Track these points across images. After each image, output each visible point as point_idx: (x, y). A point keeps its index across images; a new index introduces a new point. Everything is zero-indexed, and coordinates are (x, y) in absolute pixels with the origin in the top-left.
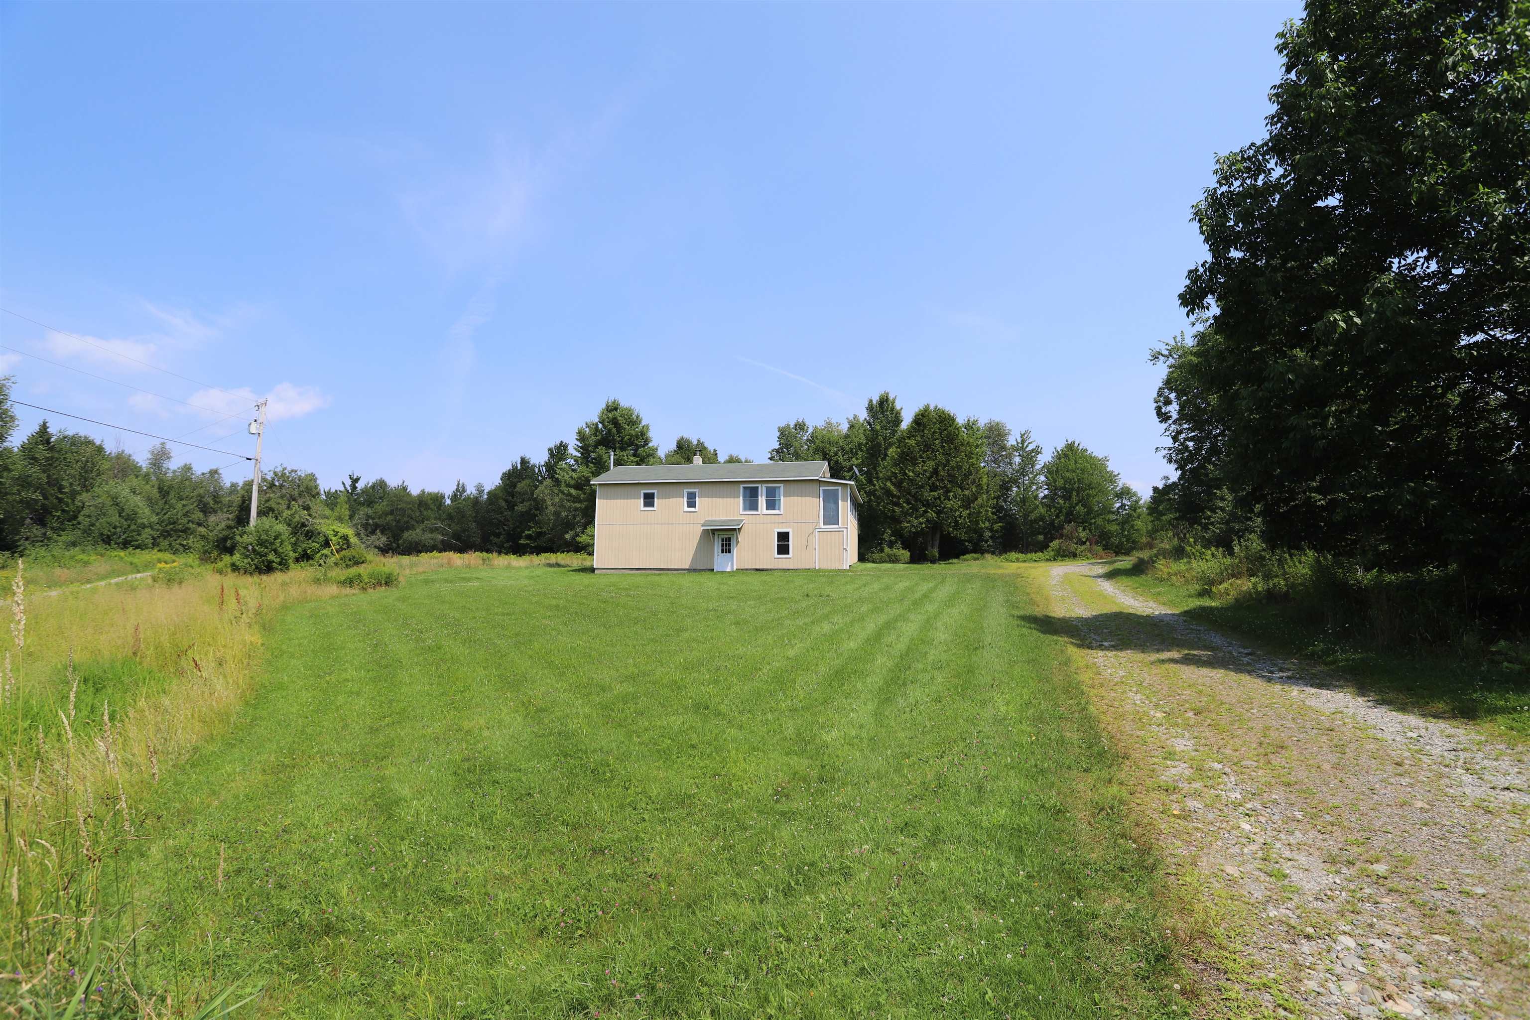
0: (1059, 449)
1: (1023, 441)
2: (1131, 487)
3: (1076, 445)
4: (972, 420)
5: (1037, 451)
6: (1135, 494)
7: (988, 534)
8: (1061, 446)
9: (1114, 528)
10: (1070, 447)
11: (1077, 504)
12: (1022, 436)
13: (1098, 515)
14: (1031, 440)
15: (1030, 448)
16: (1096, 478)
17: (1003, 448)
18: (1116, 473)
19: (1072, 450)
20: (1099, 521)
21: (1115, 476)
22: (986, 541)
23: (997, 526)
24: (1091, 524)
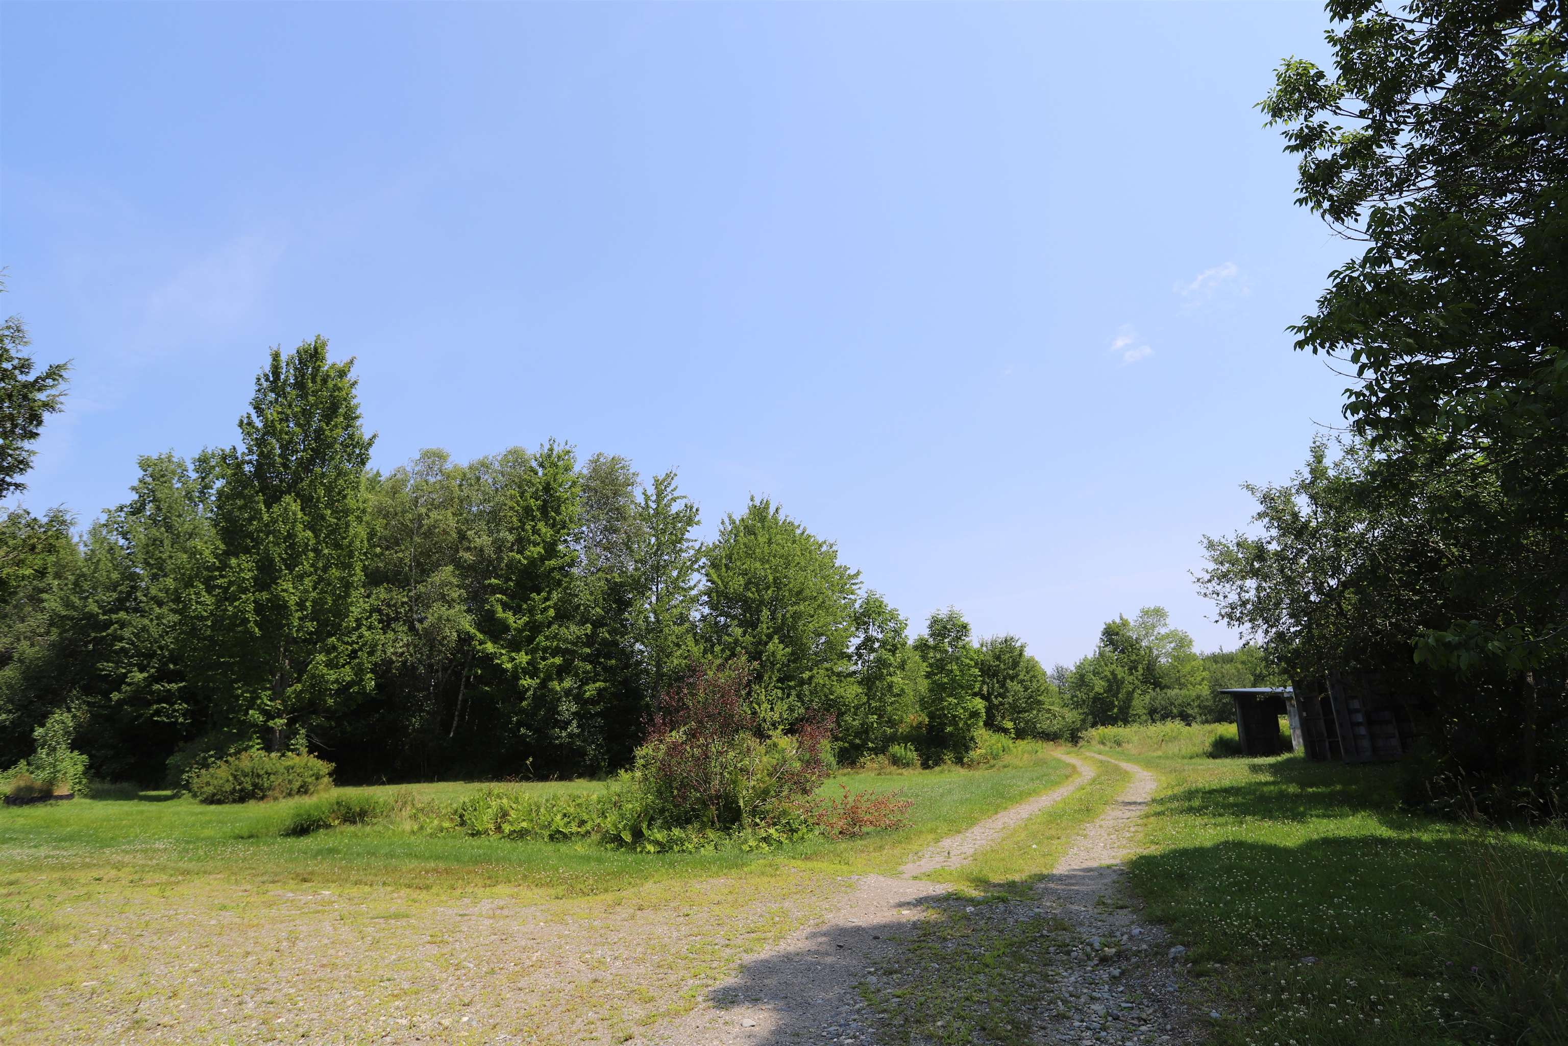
0: (737, 518)
1: (660, 495)
2: (886, 600)
3: (772, 510)
4: (557, 449)
5: (689, 518)
6: (893, 616)
7: (567, 708)
8: (741, 511)
9: (851, 692)
10: (760, 513)
11: (770, 637)
12: (658, 483)
13: (817, 664)
14: (676, 494)
15: (675, 508)
16: (813, 583)
17: (621, 514)
18: (852, 572)
19: (763, 519)
20: (820, 677)
21: (851, 577)
22: (565, 725)
23: (591, 690)
24: (802, 683)
